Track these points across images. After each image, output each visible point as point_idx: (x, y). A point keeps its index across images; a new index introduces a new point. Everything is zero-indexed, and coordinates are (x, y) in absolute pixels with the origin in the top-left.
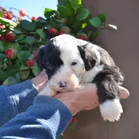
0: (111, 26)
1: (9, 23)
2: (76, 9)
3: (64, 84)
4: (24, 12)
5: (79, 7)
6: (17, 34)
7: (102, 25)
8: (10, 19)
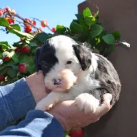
2: (90, 25)
3: (58, 81)
4: (45, 23)
5: (93, 24)
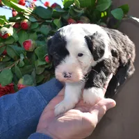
0: (135, 18)
1: (23, 10)
6: (32, 23)
7: (124, 17)
8: (24, 5)
